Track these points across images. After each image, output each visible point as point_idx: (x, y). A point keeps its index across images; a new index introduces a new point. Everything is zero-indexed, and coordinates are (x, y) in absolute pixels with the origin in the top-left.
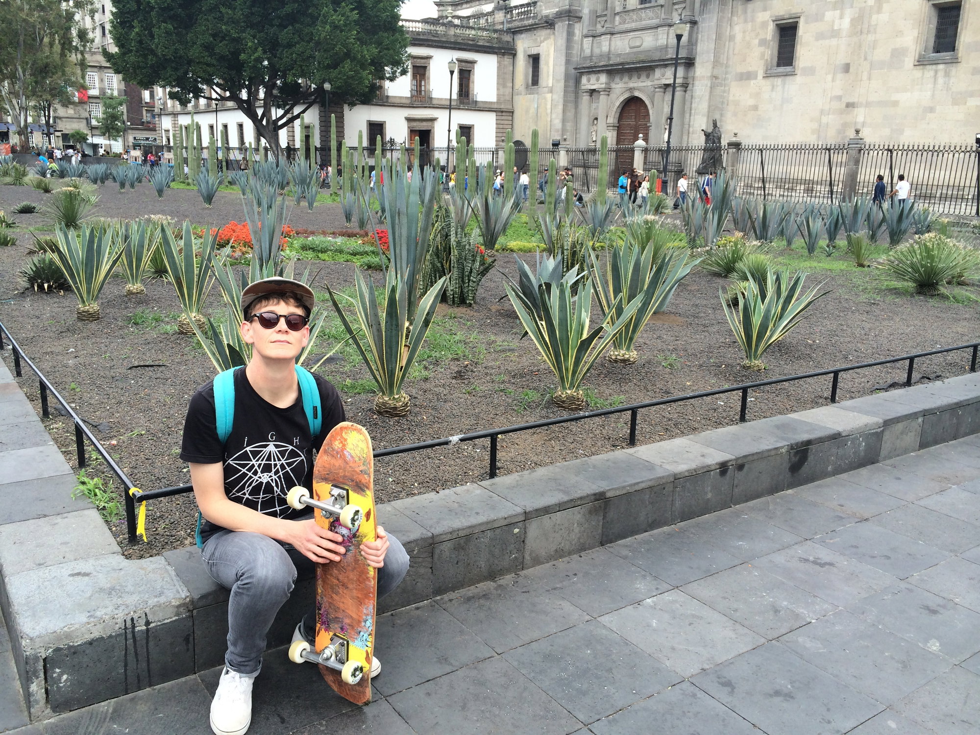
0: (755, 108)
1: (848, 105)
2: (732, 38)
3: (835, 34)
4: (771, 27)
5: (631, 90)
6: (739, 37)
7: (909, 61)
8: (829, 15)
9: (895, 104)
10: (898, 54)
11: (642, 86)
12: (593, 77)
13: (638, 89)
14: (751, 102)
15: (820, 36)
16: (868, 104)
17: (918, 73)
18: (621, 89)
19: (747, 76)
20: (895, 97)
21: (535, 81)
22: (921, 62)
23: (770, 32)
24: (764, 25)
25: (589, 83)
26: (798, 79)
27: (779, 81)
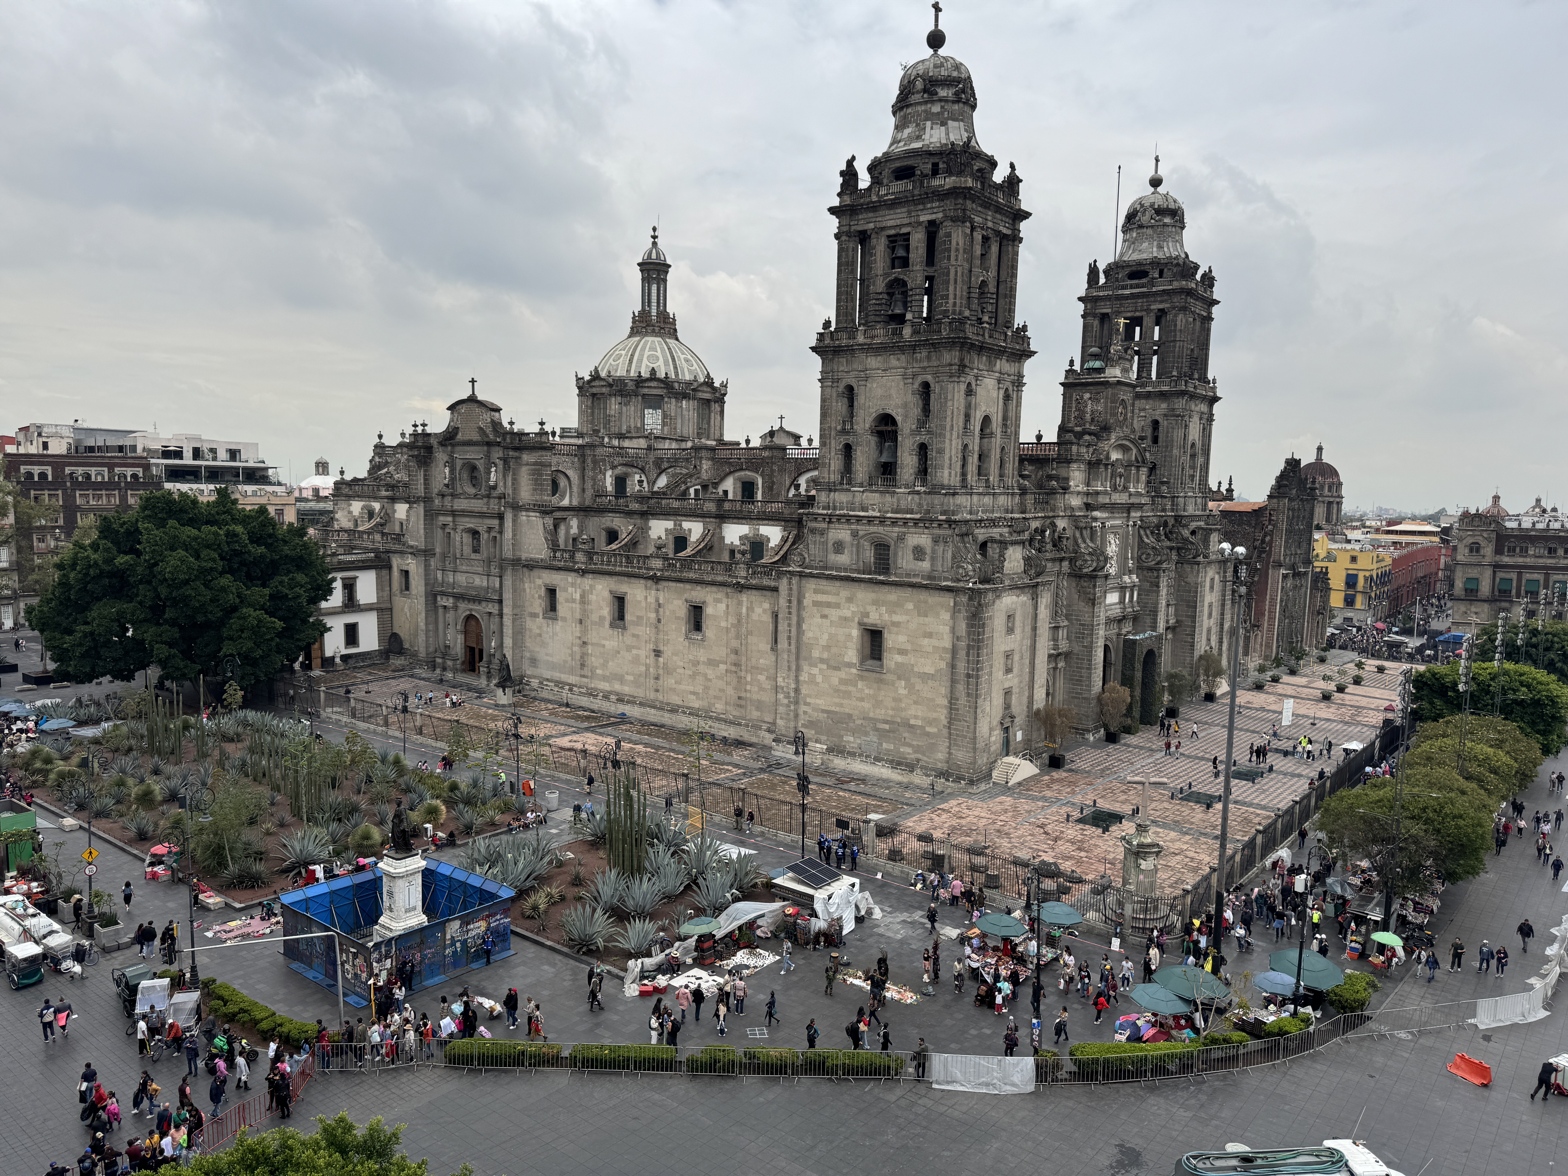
0: (540, 635)
1: (584, 643)
2: (524, 590)
3: (574, 601)
4: (543, 589)
5: (471, 610)
6: (528, 591)
7: (607, 624)
8: (570, 589)
9: (604, 646)
10: (602, 618)
11: (478, 610)
12: (445, 598)
13: (475, 610)
14: (538, 631)
15: (567, 601)
16: (592, 644)
17: (611, 632)
18: (465, 608)
19: (534, 615)
20: (604, 642)
21: (407, 588)
22: (612, 625)
23: (543, 591)
24: (540, 586)
25: (442, 601)
26: (560, 623)
27: (550, 622)
